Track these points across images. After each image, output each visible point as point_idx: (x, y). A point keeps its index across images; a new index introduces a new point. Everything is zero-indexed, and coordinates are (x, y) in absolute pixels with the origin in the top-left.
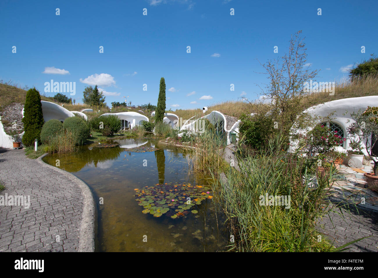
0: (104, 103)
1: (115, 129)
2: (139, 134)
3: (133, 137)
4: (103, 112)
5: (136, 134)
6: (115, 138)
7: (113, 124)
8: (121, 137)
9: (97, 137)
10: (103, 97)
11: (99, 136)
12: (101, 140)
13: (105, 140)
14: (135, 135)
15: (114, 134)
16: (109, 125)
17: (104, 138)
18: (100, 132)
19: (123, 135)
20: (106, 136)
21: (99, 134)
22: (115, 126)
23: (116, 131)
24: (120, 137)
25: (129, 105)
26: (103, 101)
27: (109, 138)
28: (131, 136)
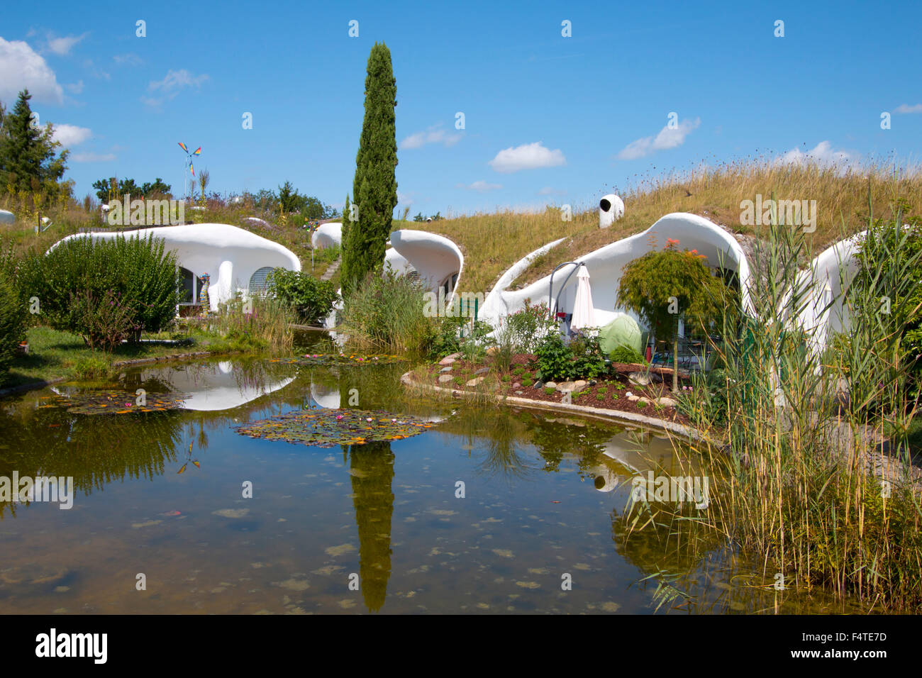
0: (59, 181)
1: (150, 312)
2: (268, 338)
3: (242, 351)
4: (69, 223)
5: (256, 337)
6: (151, 357)
7: (141, 285)
8: (184, 353)
9: (59, 353)
10: (58, 151)
11: (65, 347)
12: (80, 369)
13: (104, 373)
14: (251, 343)
15: (145, 338)
16: (122, 288)
17: (99, 361)
18: (72, 327)
19: (188, 343)
20: (107, 347)
21: (68, 337)
22: (152, 298)
23: (154, 325)
24: (174, 352)
25: (198, 188)
26: (59, 172)
27: (122, 361)
28: (230, 350)
